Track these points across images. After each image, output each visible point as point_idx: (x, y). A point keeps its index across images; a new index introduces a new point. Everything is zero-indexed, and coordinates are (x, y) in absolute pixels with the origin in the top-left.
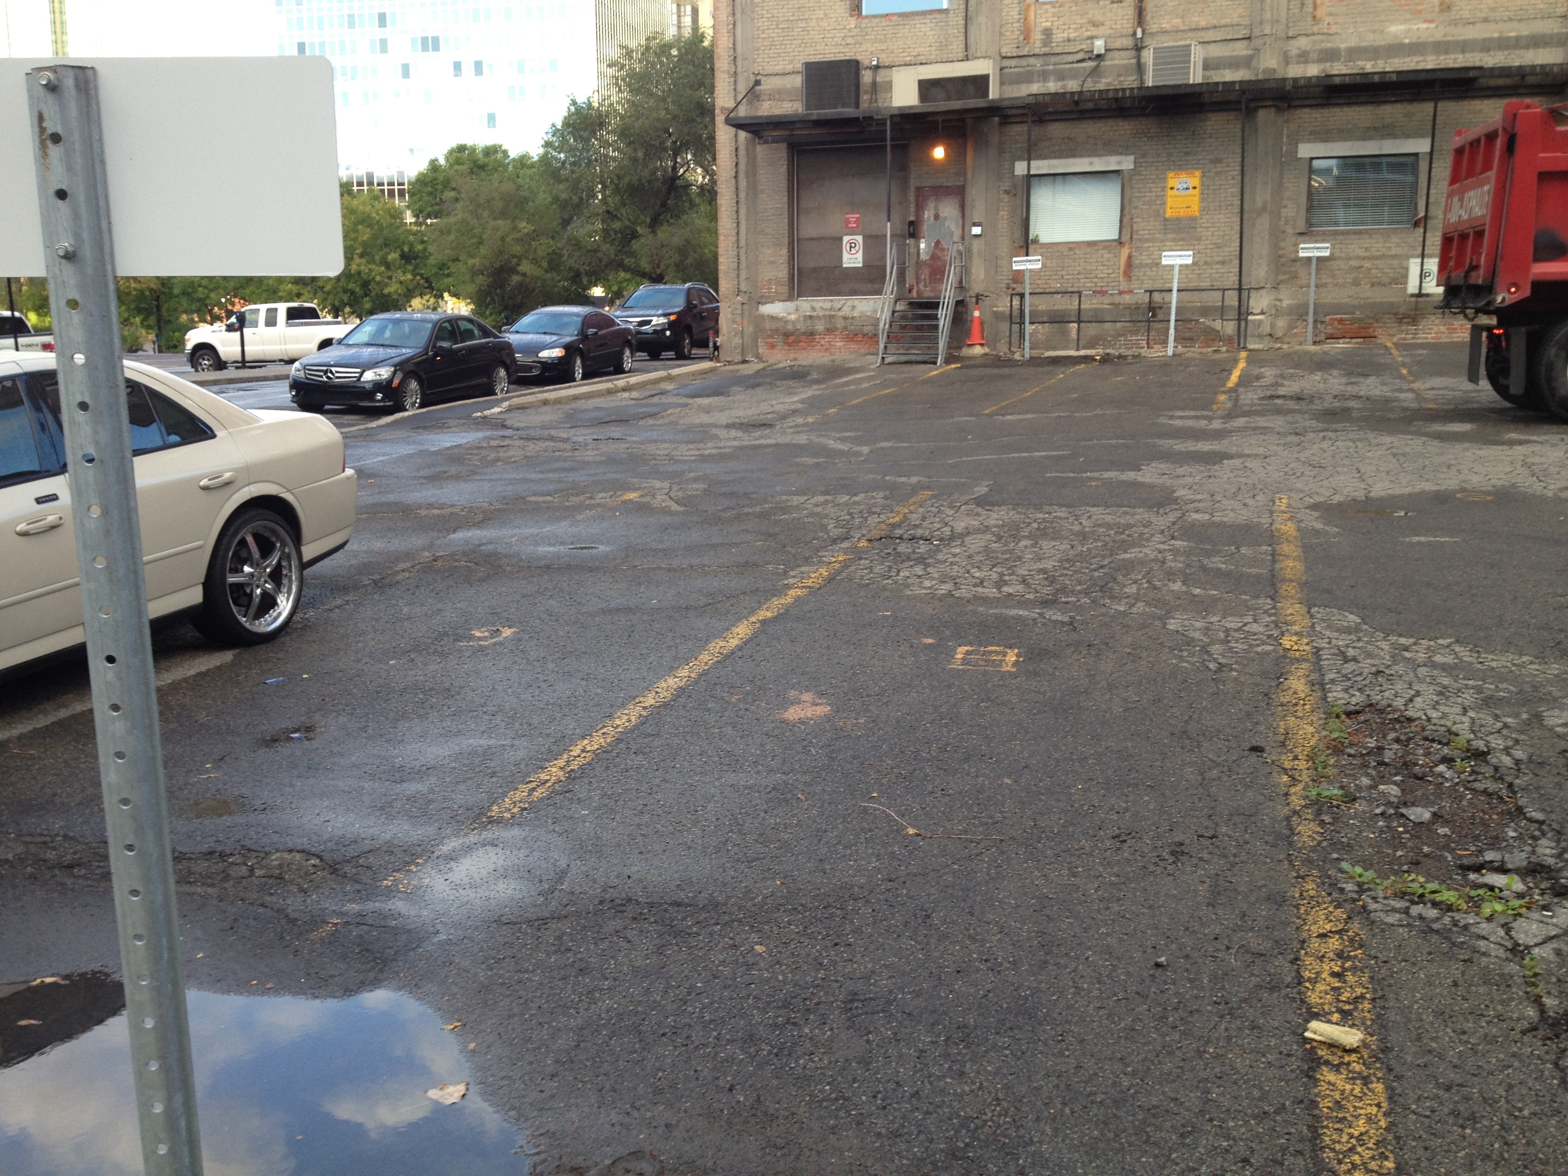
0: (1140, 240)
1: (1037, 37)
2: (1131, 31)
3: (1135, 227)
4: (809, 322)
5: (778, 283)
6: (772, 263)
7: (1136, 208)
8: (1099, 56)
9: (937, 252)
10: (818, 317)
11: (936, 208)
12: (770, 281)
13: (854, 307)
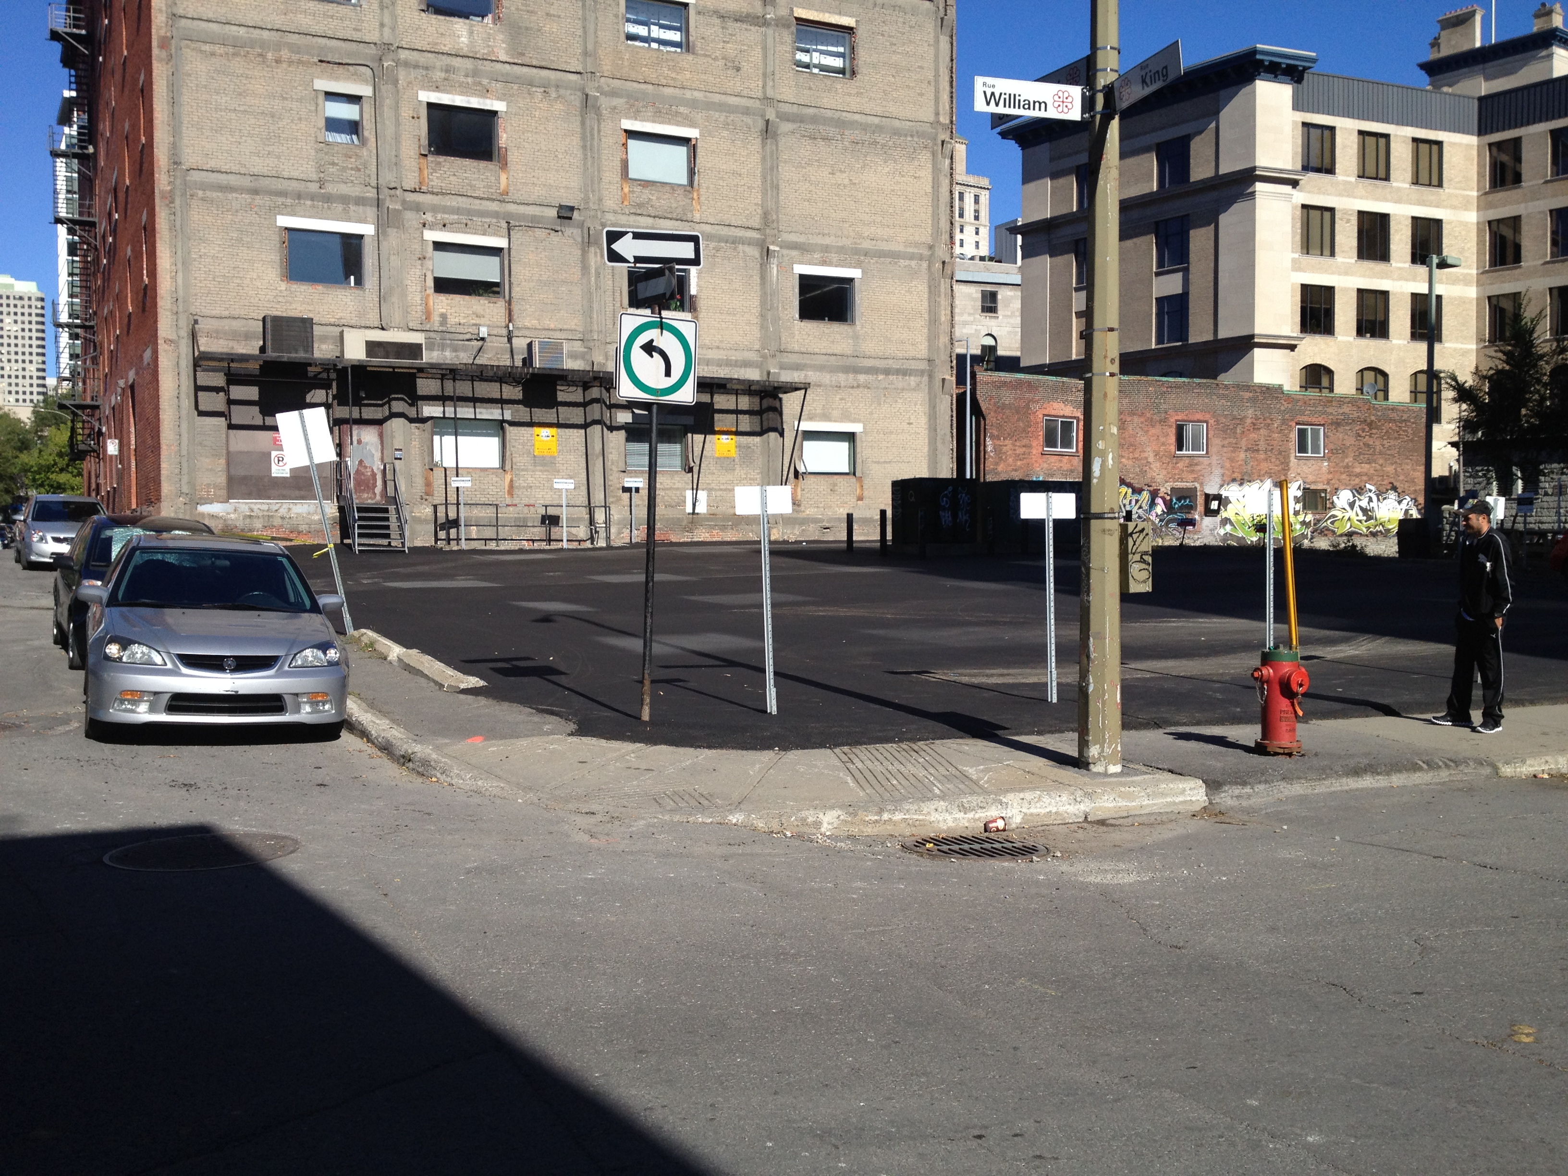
0: (518, 469)
1: (436, 319)
2: (504, 324)
5: (216, 486)
6: (211, 470)
8: (483, 339)
9: (360, 468)
10: (256, 517)
11: (359, 435)
12: (208, 485)
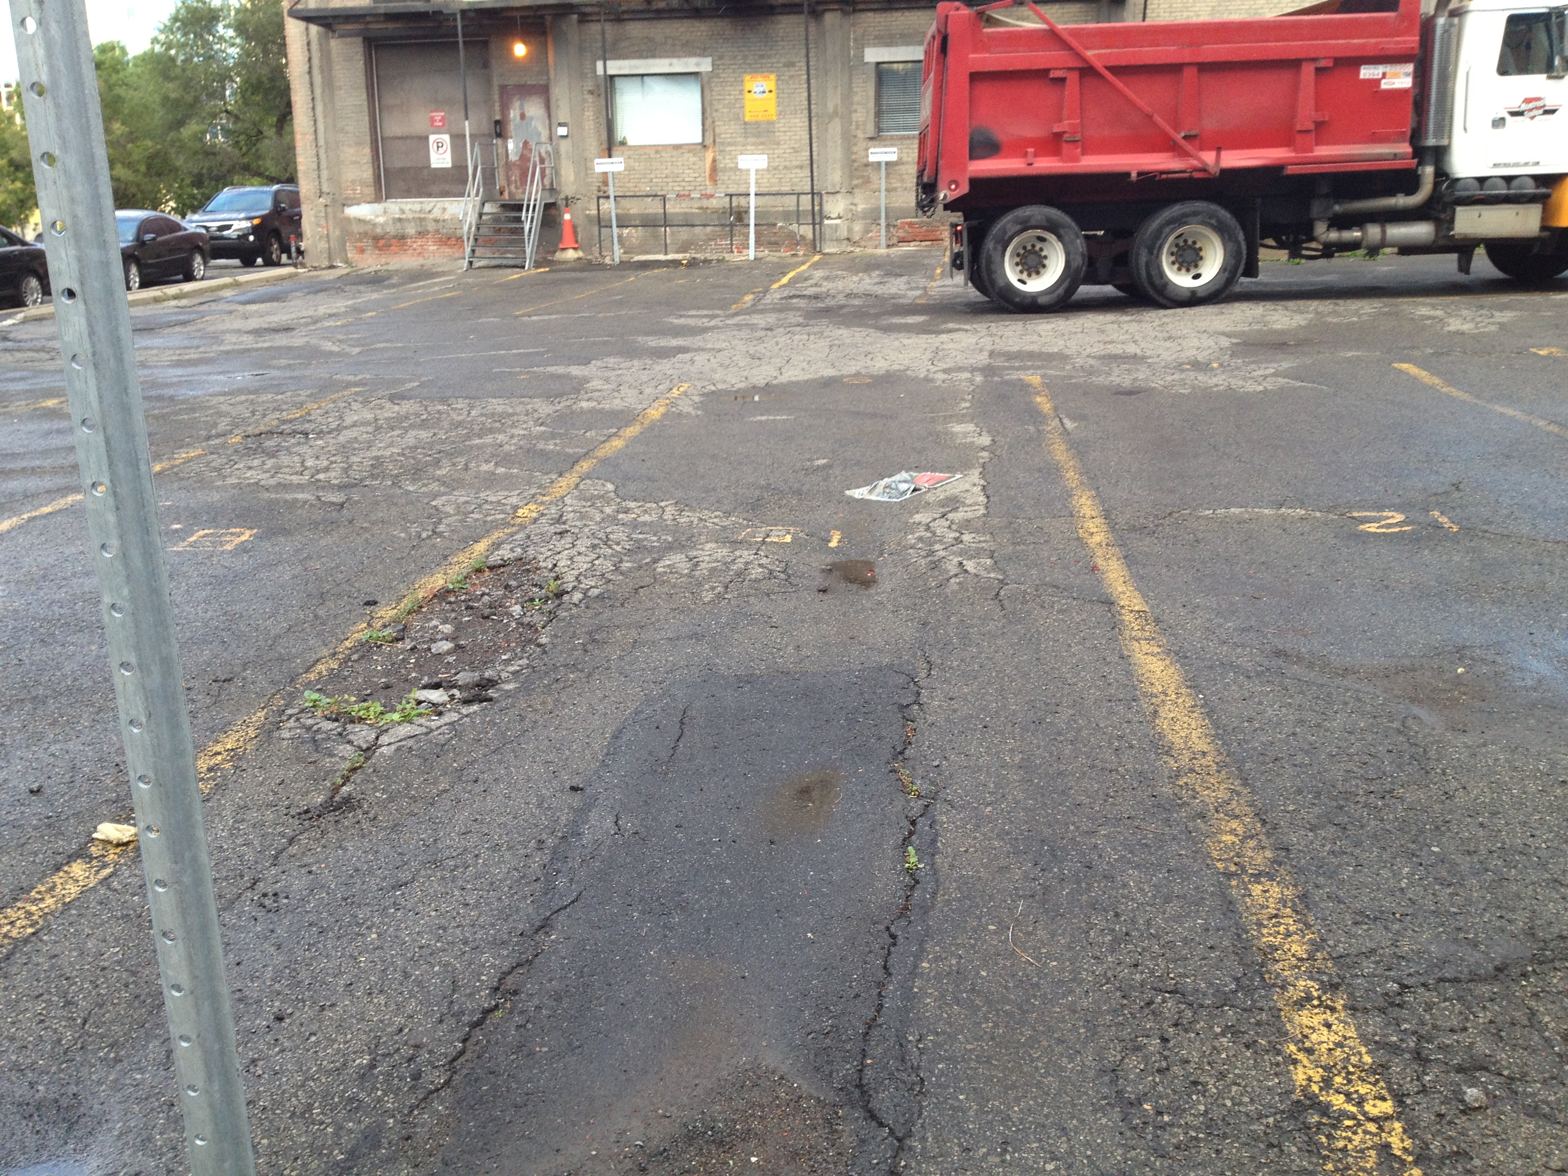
0: (723, 144)
3: (717, 130)
4: (398, 225)
5: (362, 183)
6: (355, 162)
7: (716, 111)
9: (525, 152)
10: (408, 220)
11: (522, 107)
12: (353, 182)
13: (444, 209)
